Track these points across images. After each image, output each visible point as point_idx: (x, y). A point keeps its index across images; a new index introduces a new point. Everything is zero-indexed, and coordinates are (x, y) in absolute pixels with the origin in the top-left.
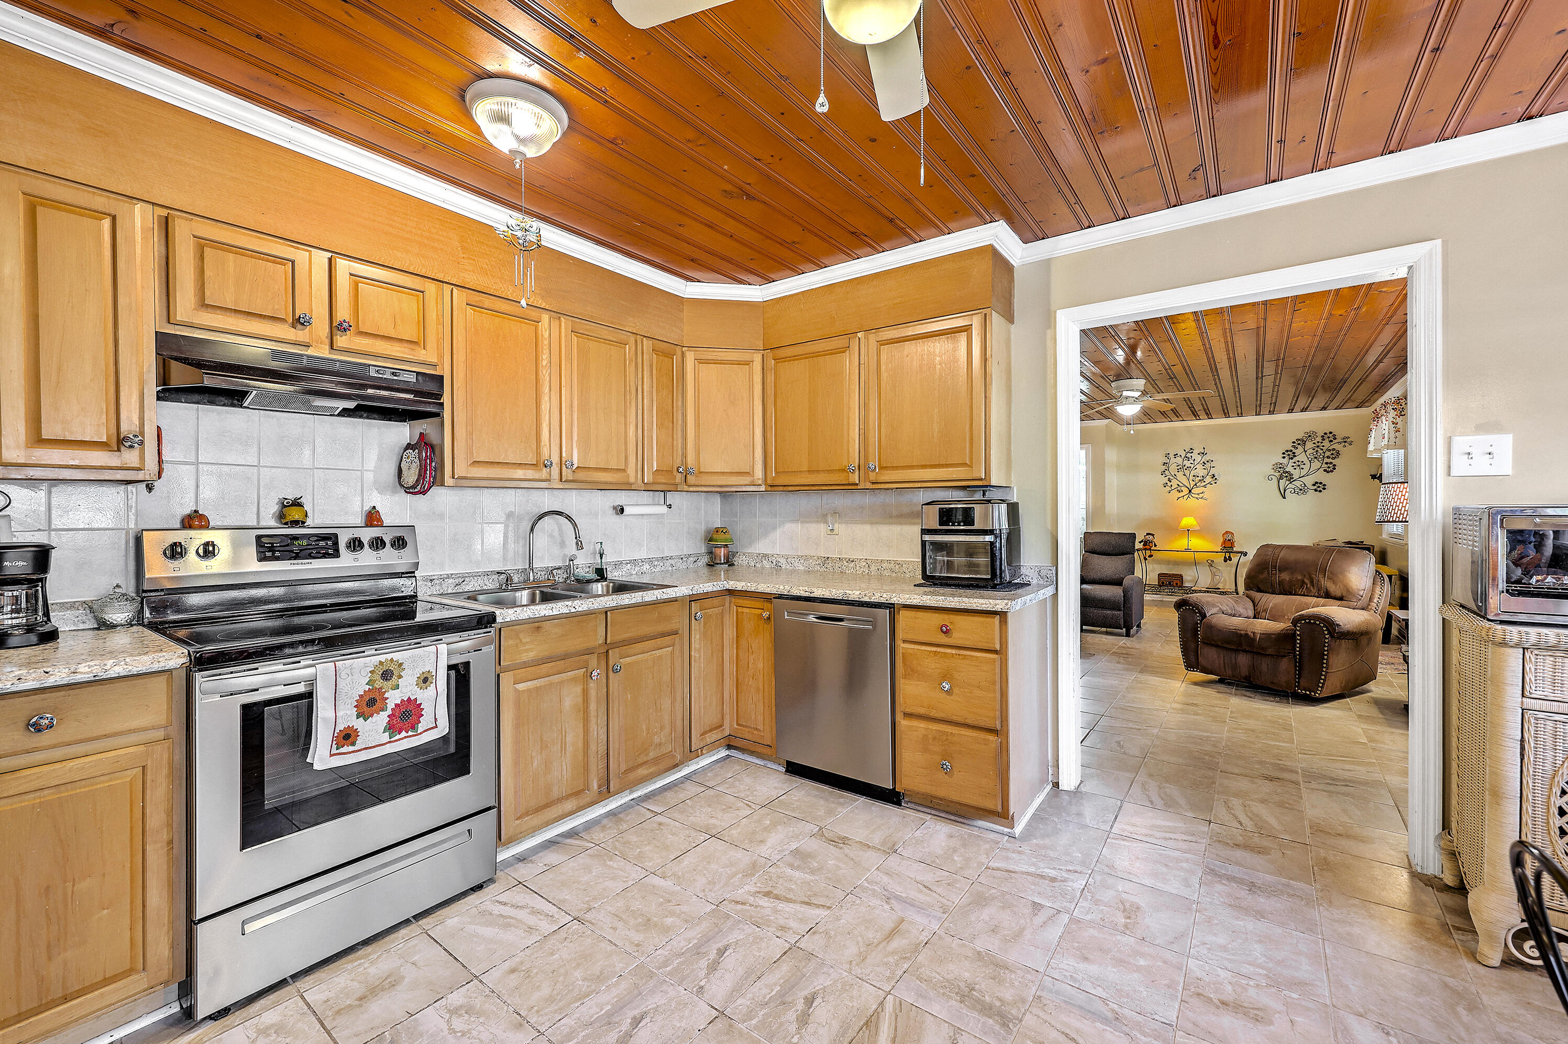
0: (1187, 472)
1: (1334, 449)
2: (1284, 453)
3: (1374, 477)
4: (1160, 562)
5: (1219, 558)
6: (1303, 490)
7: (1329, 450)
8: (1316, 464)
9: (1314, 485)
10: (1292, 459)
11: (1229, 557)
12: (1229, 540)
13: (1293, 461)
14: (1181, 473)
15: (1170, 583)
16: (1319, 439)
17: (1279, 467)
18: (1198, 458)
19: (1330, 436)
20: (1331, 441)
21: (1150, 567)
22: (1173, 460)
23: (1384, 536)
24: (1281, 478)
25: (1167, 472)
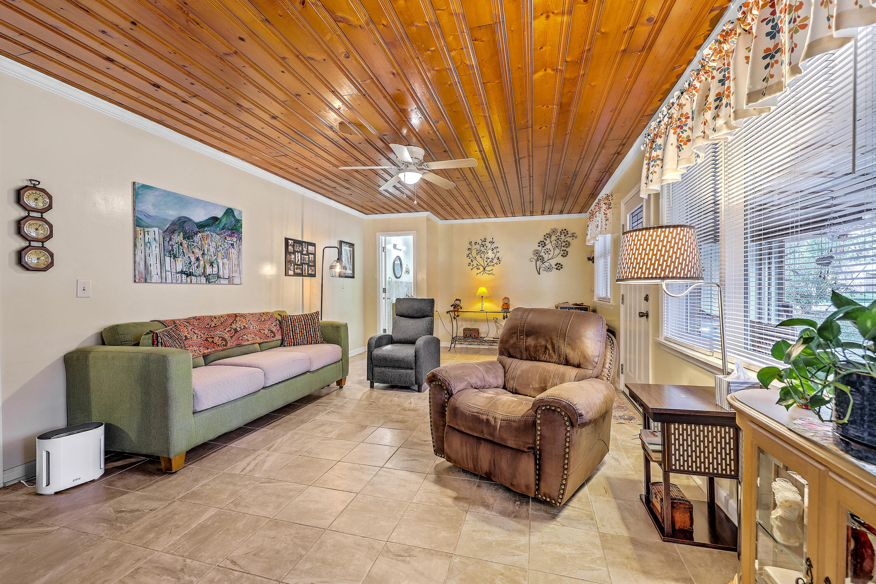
0: (482, 255)
1: (567, 241)
2: (539, 243)
3: (589, 259)
4: (466, 320)
5: (500, 316)
6: (549, 269)
7: (564, 242)
8: (557, 251)
9: (556, 265)
10: (544, 247)
11: (506, 315)
12: (506, 304)
13: (544, 248)
14: (479, 256)
15: (470, 335)
16: (559, 234)
17: (536, 252)
18: (489, 245)
19: (565, 232)
20: (565, 236)
21: (459, 323)
22: (474, 247)
23: (595, 299)
24: (537, 260)
25: (470, 255)
